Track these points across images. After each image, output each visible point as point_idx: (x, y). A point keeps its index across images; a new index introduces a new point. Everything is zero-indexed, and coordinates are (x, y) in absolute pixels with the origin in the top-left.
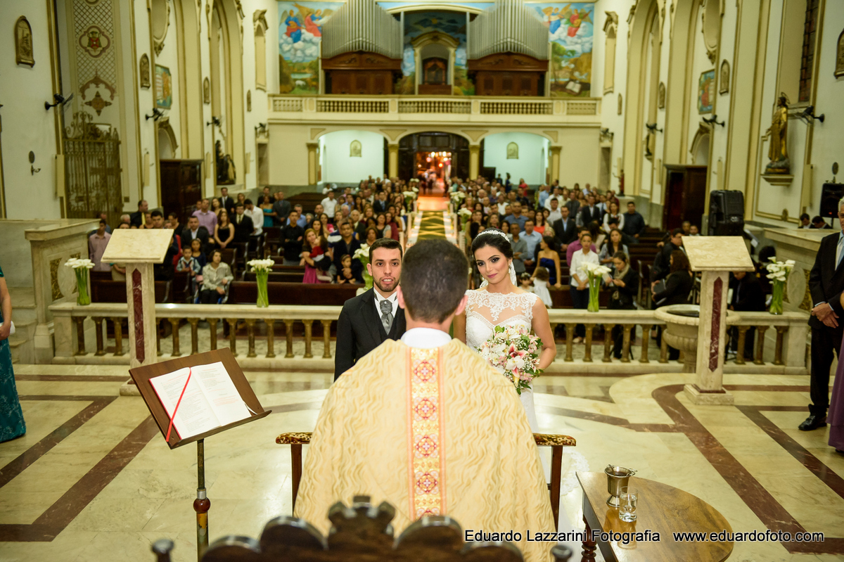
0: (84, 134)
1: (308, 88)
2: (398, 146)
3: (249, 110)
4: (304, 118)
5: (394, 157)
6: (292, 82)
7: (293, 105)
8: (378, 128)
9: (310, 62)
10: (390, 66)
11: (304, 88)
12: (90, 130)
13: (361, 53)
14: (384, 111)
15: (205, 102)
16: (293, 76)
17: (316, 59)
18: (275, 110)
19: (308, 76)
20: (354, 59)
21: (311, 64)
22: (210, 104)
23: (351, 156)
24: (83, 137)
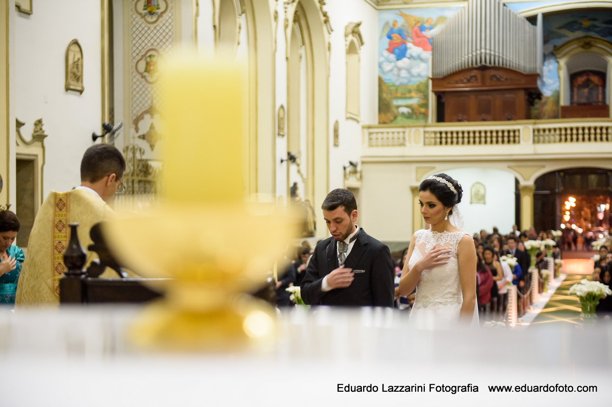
0: (134, 170)
1: (414, 117)
2: (534, 188)
3: (336, 145)
4: (407, 154)
5: (527, 203)
6: (395, 110)
7: (393, 138)
8: (505, 165)
9: (418, 83)
10: (523, 83)
11: (409, 116)
12: (140, 167)
13: (483, 68)
14: (514, 141)
15: (279, 135)
16: (395, 103)
17: (425, 79)
18: (371, 145)
19: (415, 101)
20: (475, 76)
21: (418, 86)
22: (286, 137)
23: (471, 203)
24: (133, 175)
